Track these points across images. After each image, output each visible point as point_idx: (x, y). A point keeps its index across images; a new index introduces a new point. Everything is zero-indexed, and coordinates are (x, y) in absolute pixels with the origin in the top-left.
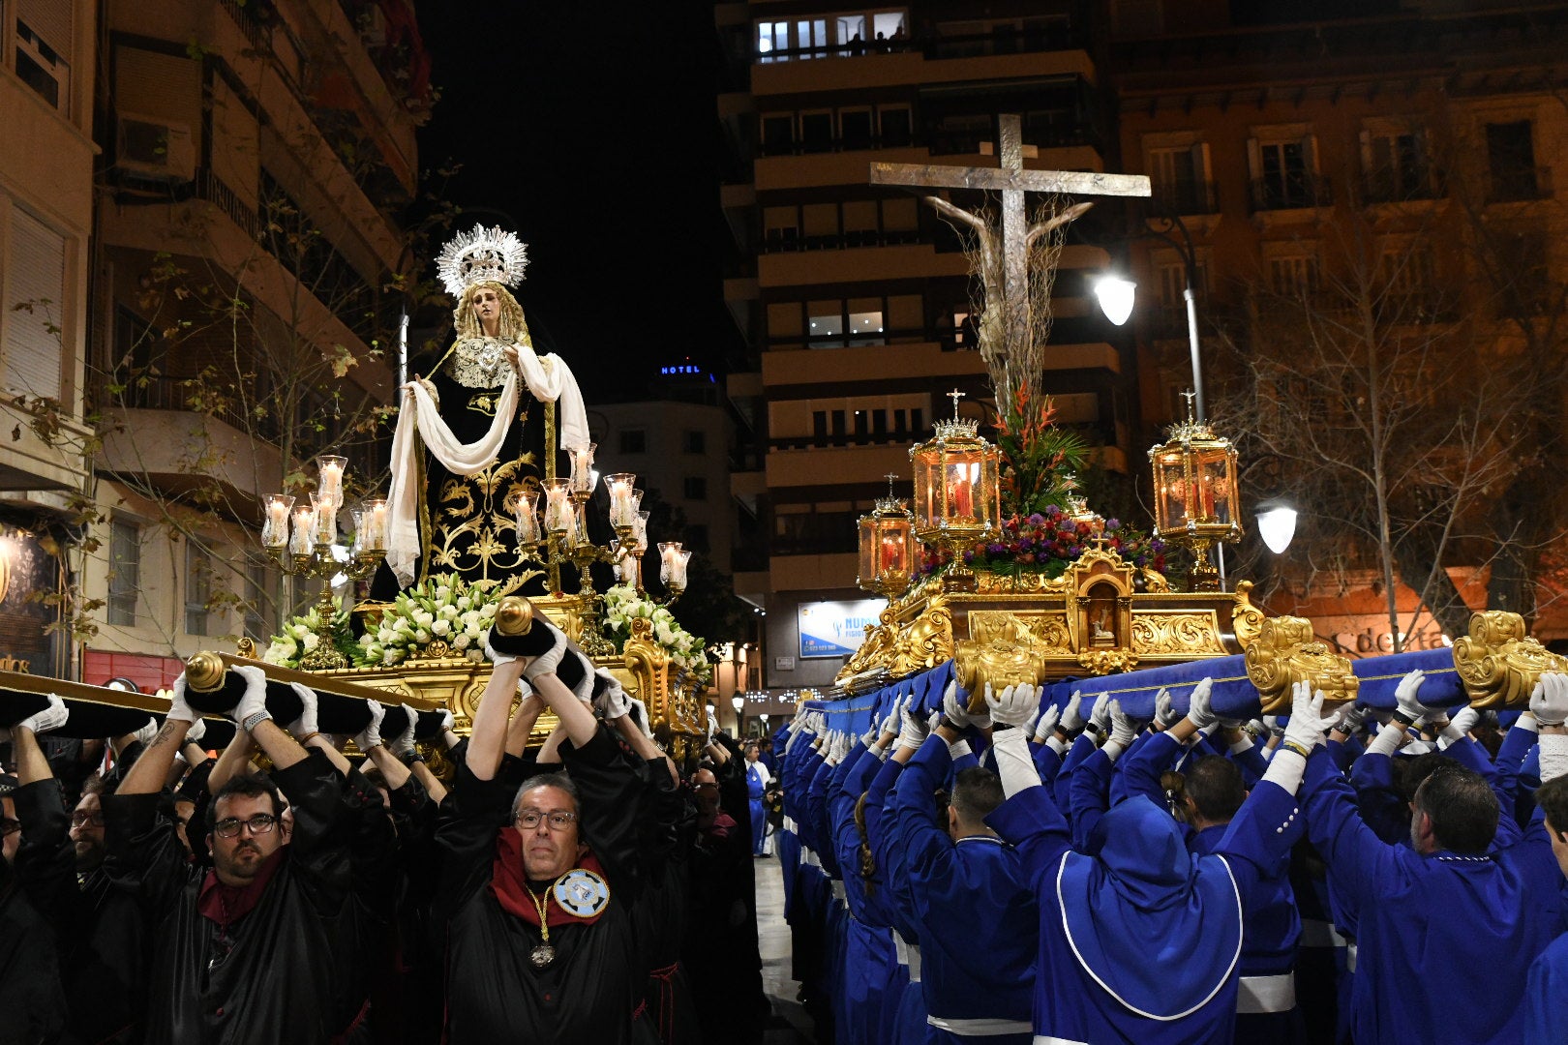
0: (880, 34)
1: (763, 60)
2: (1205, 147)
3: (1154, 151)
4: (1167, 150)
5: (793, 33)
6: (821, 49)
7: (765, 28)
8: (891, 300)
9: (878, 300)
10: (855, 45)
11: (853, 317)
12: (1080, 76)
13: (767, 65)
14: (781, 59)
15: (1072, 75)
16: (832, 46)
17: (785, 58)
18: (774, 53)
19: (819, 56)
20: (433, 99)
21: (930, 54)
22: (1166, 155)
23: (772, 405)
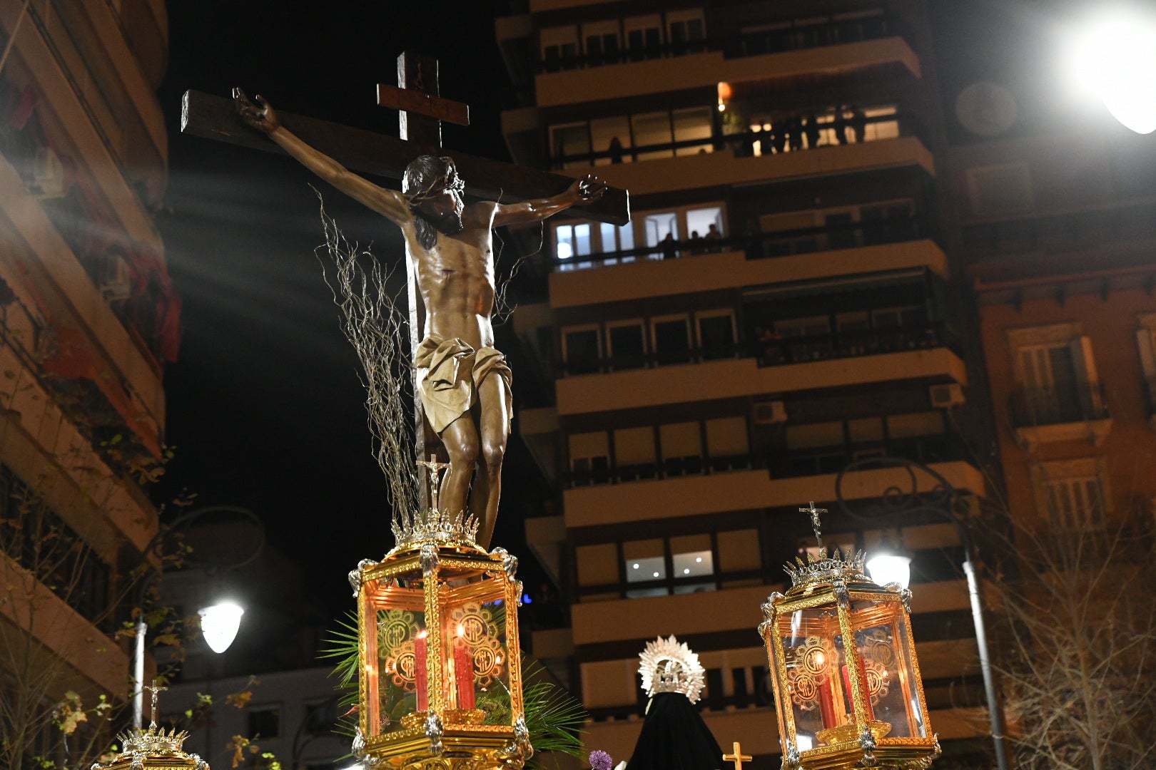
0: (695, 233)
1: (563, 268)
2: (1086, 342)
3: (1025, 349)
4: (1039, 347)
5: (595, 236)
6: (628, 253)
7: (563, 232)
8: (722, 537)
9: (706, 538)
10: (667, 246)
11: (677, 558)
12: (928, 272)
13: (567, 273)
14: (584, 265)
15: (919, 268)
16: (641, 250)
17: (587, 265)
18: (576, 259)
19: (625, 260)
21: (754, 253)
22: (1040, 353)
23: (586, 668)
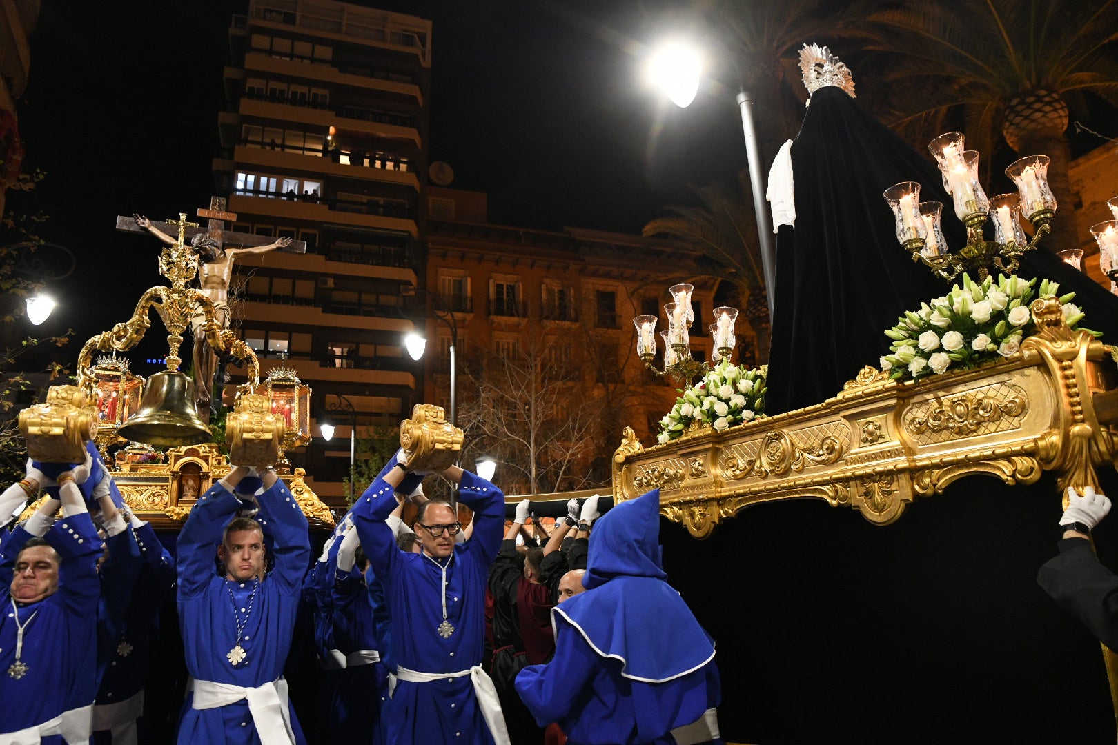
0: (306, 192)
1: (238, 193)
2: (469, 280)
3: (443, 277)
4: (450, 278)
5: (257, 182)
6: (272, 194)
7: (241, 176)
8: (294, 335)
9: (287, 334)
10: (291, 195)
11: (271, 342)
12: (410, 233)
13: (239, 196)
14: (248, 194)
15: (405, 231)
16: (278, 193)
17: (251, 195)
18: (245, 190)
19: (270, 197)
20: (38, 178)
21: (332, 207)
22: (449, 280)
